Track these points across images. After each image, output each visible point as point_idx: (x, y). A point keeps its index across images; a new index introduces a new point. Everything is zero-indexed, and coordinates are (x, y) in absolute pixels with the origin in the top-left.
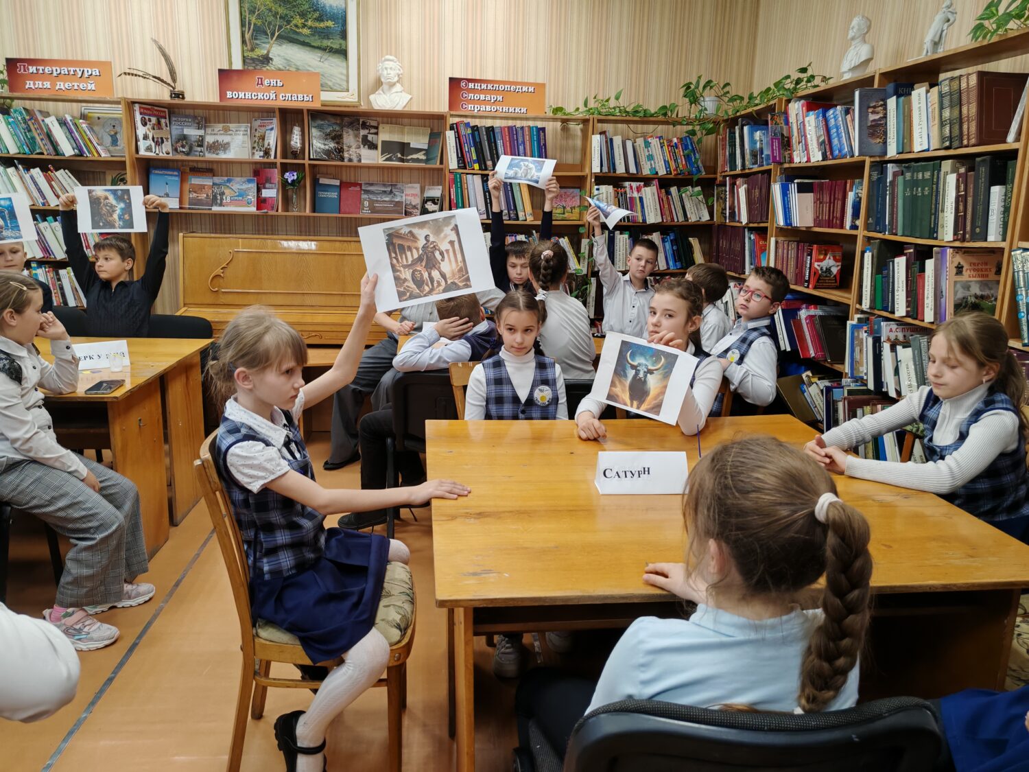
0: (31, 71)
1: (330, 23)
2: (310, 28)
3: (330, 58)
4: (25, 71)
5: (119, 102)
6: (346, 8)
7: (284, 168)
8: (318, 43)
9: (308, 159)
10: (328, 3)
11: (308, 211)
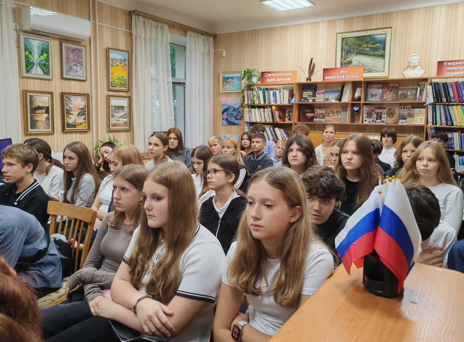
1: (378, 45)
2: (370, 48)
4: (267, 76)
5: (294, 84)
6: (386, 37)
7: (353, 105)
8: (372, 53)
9: (362, 101)
10: (378, 36)
11: (360, 123)
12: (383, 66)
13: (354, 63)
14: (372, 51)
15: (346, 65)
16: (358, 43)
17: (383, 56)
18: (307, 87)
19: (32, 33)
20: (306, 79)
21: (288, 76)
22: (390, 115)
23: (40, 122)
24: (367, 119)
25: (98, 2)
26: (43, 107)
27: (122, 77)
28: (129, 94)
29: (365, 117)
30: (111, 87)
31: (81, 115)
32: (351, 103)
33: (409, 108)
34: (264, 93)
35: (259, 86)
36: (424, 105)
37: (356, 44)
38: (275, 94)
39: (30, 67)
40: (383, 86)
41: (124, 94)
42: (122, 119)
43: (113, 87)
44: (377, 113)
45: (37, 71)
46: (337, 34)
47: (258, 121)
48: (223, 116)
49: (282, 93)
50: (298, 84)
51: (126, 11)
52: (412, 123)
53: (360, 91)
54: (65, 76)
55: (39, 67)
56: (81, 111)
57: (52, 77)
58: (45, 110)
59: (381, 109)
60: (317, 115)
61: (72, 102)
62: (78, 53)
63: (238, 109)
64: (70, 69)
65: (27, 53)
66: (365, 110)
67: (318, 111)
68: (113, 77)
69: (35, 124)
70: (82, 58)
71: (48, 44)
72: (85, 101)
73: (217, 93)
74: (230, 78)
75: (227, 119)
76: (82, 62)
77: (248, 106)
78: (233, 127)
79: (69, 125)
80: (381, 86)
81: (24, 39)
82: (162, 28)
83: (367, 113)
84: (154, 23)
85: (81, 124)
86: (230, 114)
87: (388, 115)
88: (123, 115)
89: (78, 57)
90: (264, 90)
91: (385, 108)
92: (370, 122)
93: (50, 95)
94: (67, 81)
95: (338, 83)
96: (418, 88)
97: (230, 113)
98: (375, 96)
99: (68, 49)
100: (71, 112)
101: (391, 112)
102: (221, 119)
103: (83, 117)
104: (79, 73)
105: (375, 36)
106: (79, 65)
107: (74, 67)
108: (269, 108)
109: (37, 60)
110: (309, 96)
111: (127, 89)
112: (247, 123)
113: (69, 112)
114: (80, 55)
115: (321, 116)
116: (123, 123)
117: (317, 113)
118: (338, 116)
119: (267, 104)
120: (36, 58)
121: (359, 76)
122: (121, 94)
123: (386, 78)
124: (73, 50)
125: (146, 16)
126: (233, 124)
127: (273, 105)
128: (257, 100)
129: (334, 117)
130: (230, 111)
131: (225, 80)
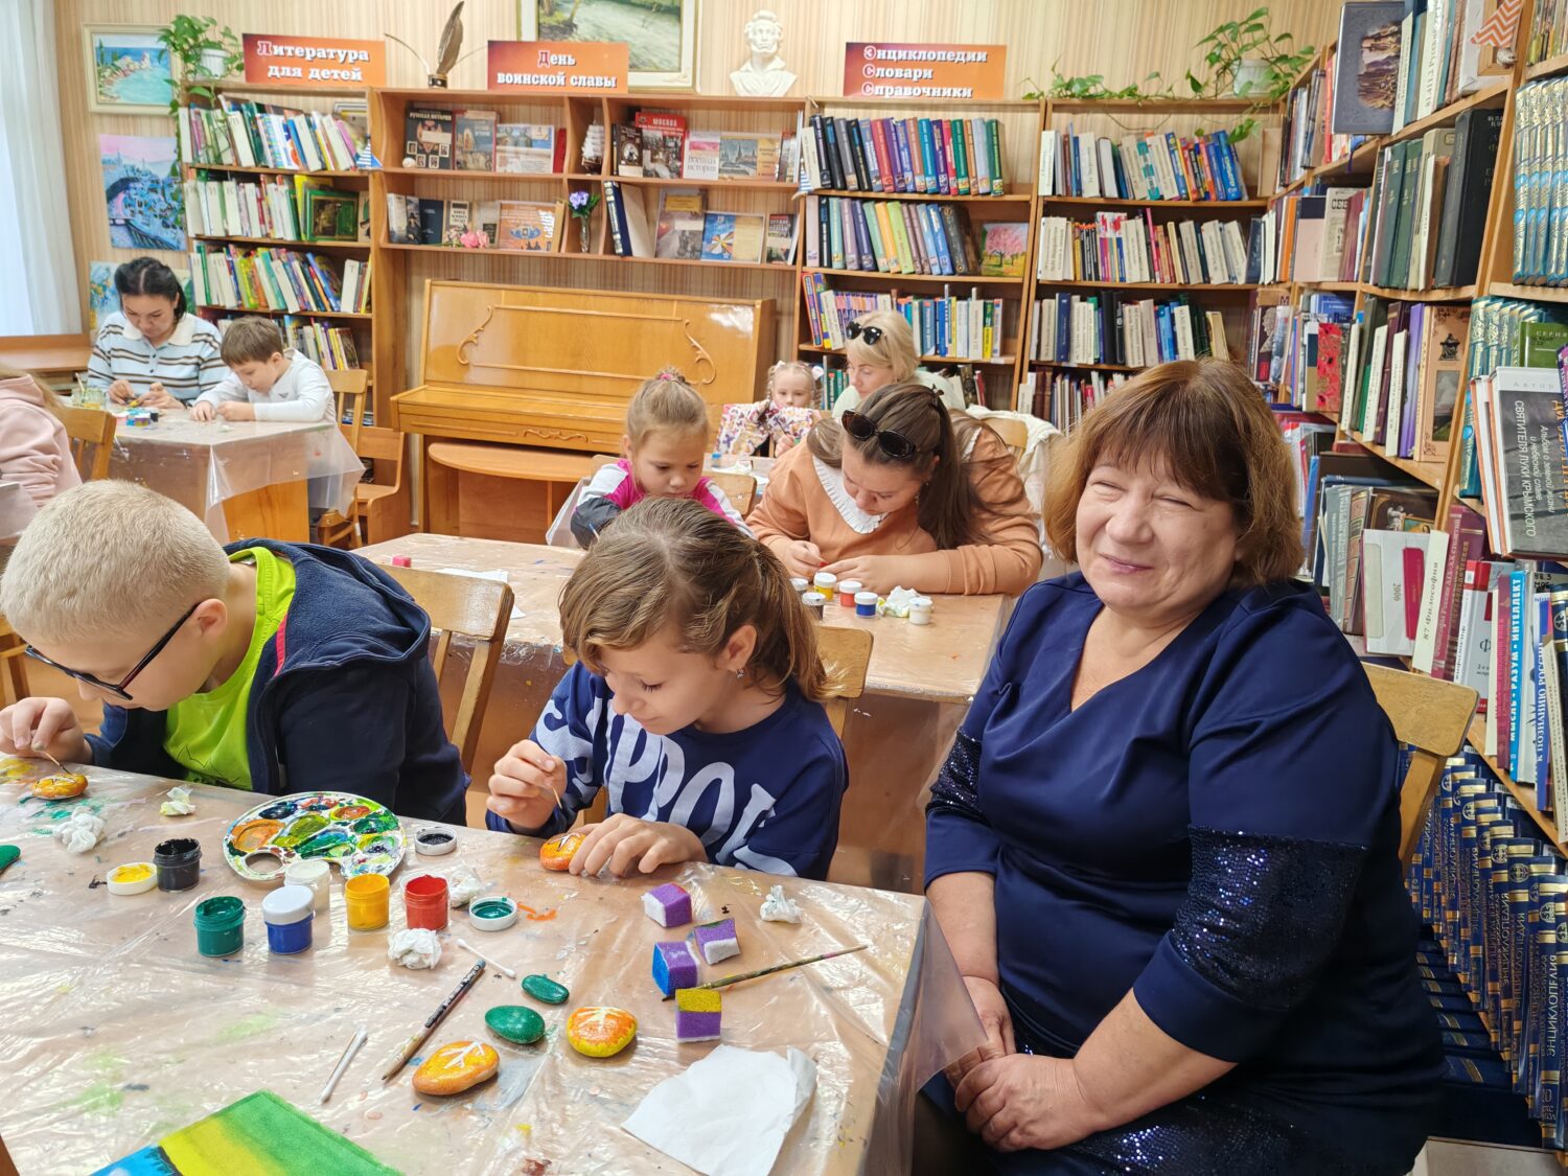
0: (276, 53)
3: (658, 22)
4: (268, 51)
9: (607, 173)
11: (601, 252)
21: (351, 59)
32: (570, 180)
34: (251, 121)
35: (238, 95)
36: (794, 197)
38: (290, 132)
50: (383, 94)
53: (598, 134)
73: (73, 114)
74: (126, 52)
90: (252, 112)
102: (107, 222)
108: (281, 183)
112: (199, 239)
119: (268, 166)
123: (687, 94)
127: (296, 173)
128: (228, 151)
130: (137, 192)
131: (108, 59)
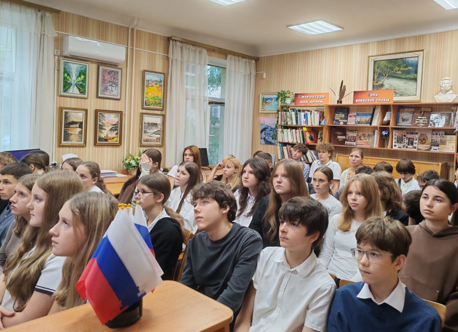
0: (302, 97)
1: (410, 68)
2: (402, 71)
5: (324, 106)
6: (418, 60)
7: (382, 129)
8: (404, 77)
9: (392, 125)
10: (410, 59)
11: (389, 147)
12: (415, 90)
13: (386, 86)
14: (404, 74)
15: (378, 88)
16: (389, 66)
17: (415, 79)
18: (339, 109)
19: (72, 58)
20: (337, 102)
21: (320, 98)
22: (422, 141)
23: (73, 136)
24: (396, 144)
25: (137, 30)
26: (77, 122)
27: (157, 97)
28: (163, 113)
29: (395, 142)
30: (145, 105)
31: (113, 130)
32: (380, 127)
33: (442, 135)
34: (296, 114)
35: (293, 108)
36: (454, 132)
37: (388, 67)
38: (306, 116)
39: (67, 87)
40: (415, 110)
41: (159, 112)
42: (155, 135)
43: (147, 105)
44: (409, 138)
45: (73, 90)
46: (369, 57)
47: (290, 141)
48: (261, 135)
49: (312, 115)
50: (329, 106)
51: (164, 37)
52: (444, 150)
53: (389, 114)
54: (100, 95)
55: (75, 87)
56: (113, 127)
57: (88, 96)
58: (79, 124)
59: (413, 134)
60: (348, 138)
61: (105, 118)
62: (114, 75)
63: (275, 129)
64: (106, 89)
65: (66, 75)
66: (395, 135)
67: (350, 134)
68: (148, 97)
69: (69, 137)
70: (117, 80)
71: (86, 68)
72: (118, 118)
73: (256, 114)
74: (269, 99)
75: (264, 138)
76: (117, 83)
77: (282, 126)
78: (270, 146)
79: (101, 139)
80: (413, 110)
81: (64, 64)
82: (200, 52)
83: (397, 138)
84: (192, 47)
85: (113, 138)
86: (268, 134)
87: (420, 141)
88: (156, 132)
89: (114, 79)
90: (297, 112)
91: (417, 133)
92: (401, 147)
93: (84, 112)
94: (102, 100)
95: (370, 106)
96: (451, 113)
97: (267, 132)
98: (407, 120)
99: (104, 71)
100: (104, 128)
101: (423, 137)
102: (260, 138)
103: (115, 132)
104: (114, 92)
105: (407, 59)
106: (114, 86)
107: (110, 88)
108: (301, 129)
109: (74, 81)
110: (341, 118)
111: (162, 107)
112: (280, 143)
113: (101, 128)
114: (116, 77)
115: (352, 139)
116: (155, 139)
117: (349, 136)
118: (369, 139)
119: (299, 125)
120: (74, 79)
121: (389, 99)
122: (156, 112)
123: (419, 102)
124: (110, 73)
125: (185, 42)
126: (270, 143)
127: (304, 127)
128: (290, 121)
129: (366, 140)
130: (267, 131)
131: (265, 101)
